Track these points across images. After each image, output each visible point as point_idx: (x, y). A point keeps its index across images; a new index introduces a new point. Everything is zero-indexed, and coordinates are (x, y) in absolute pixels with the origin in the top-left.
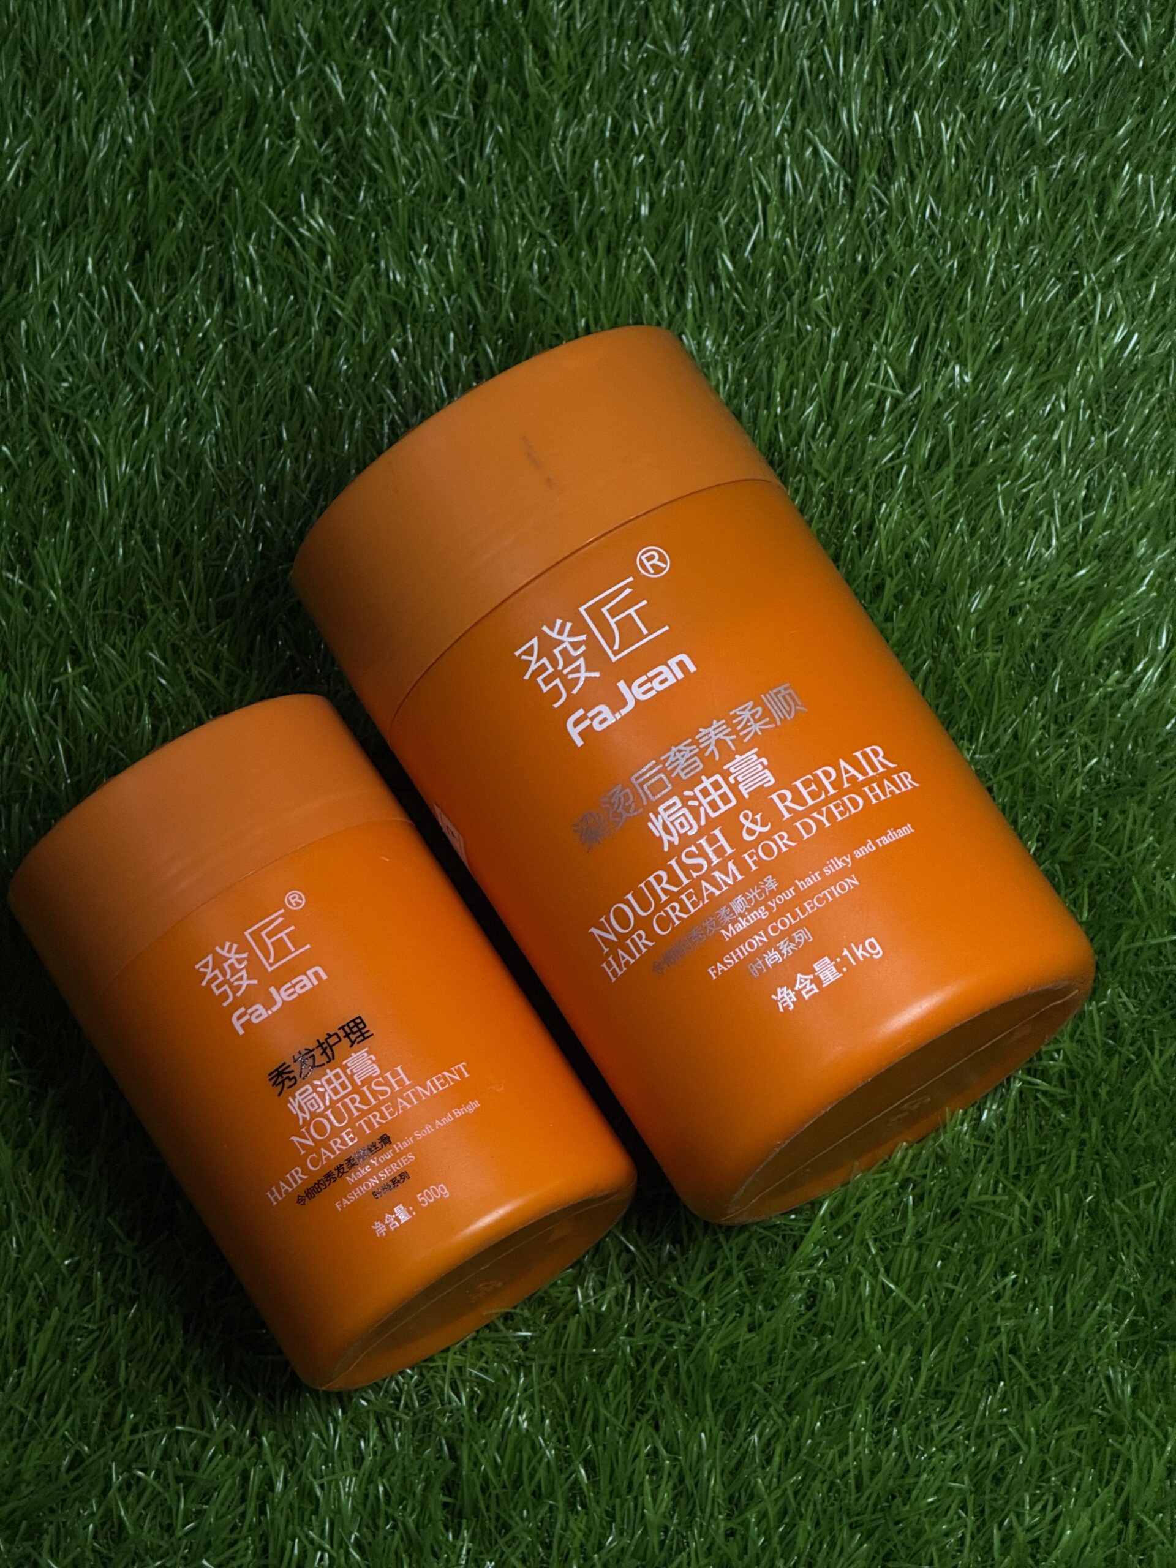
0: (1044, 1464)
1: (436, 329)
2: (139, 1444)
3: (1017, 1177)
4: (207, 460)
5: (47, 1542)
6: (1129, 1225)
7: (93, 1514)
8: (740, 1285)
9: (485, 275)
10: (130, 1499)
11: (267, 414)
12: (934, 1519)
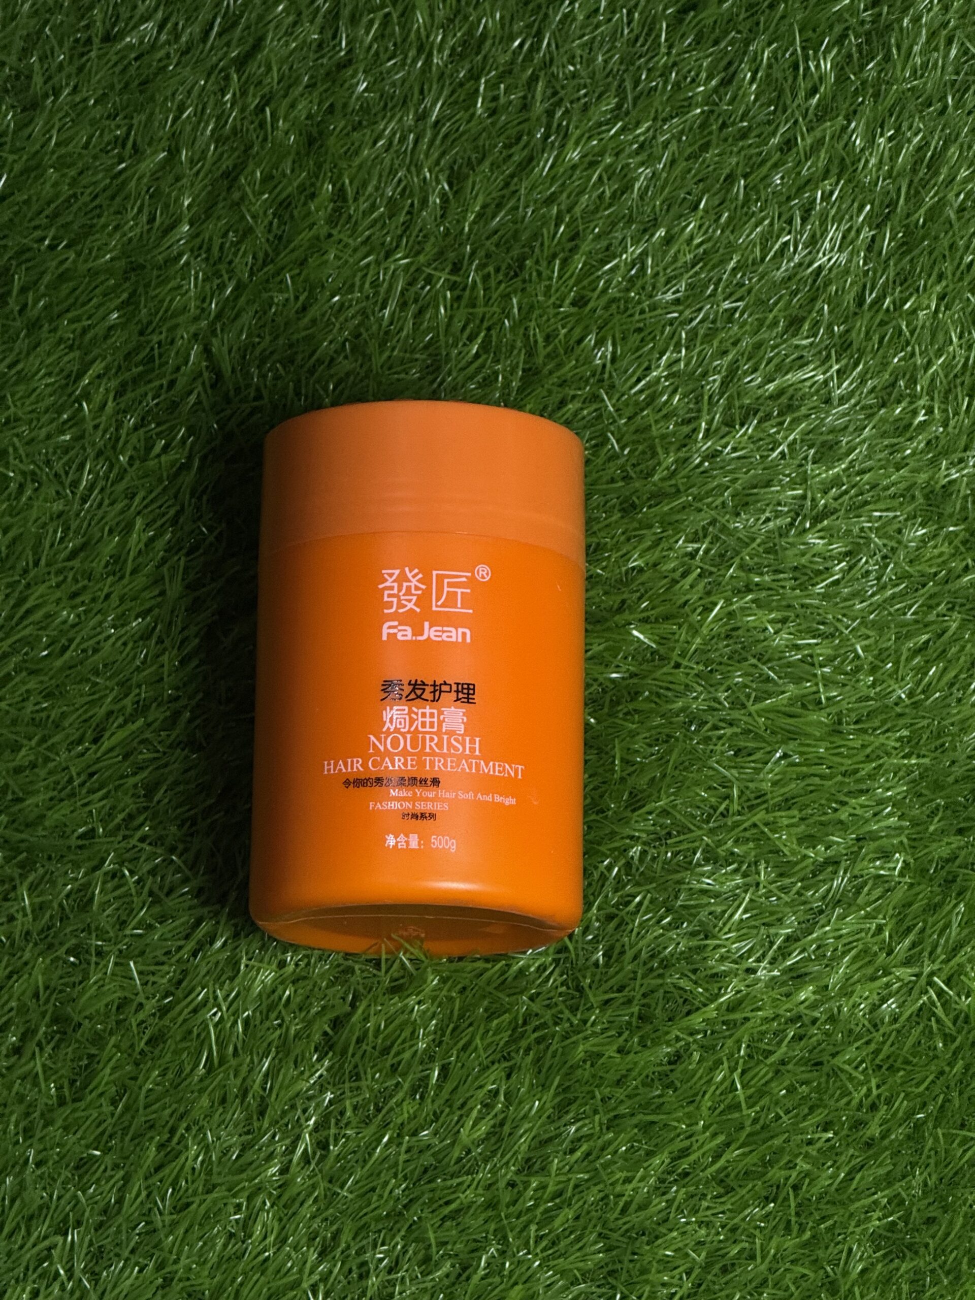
0: (765, 1281)
1: (861, 197)
2: (140, 851)
3: (880, 1067)
4: (637, 186)
5: (32, 877)
6: (936, 1152)
7: (76, 879)
8: (632, 1015)
9: (921, 179)
10: (109, 886)
11: (700, 181)
12: (661, 1268)
